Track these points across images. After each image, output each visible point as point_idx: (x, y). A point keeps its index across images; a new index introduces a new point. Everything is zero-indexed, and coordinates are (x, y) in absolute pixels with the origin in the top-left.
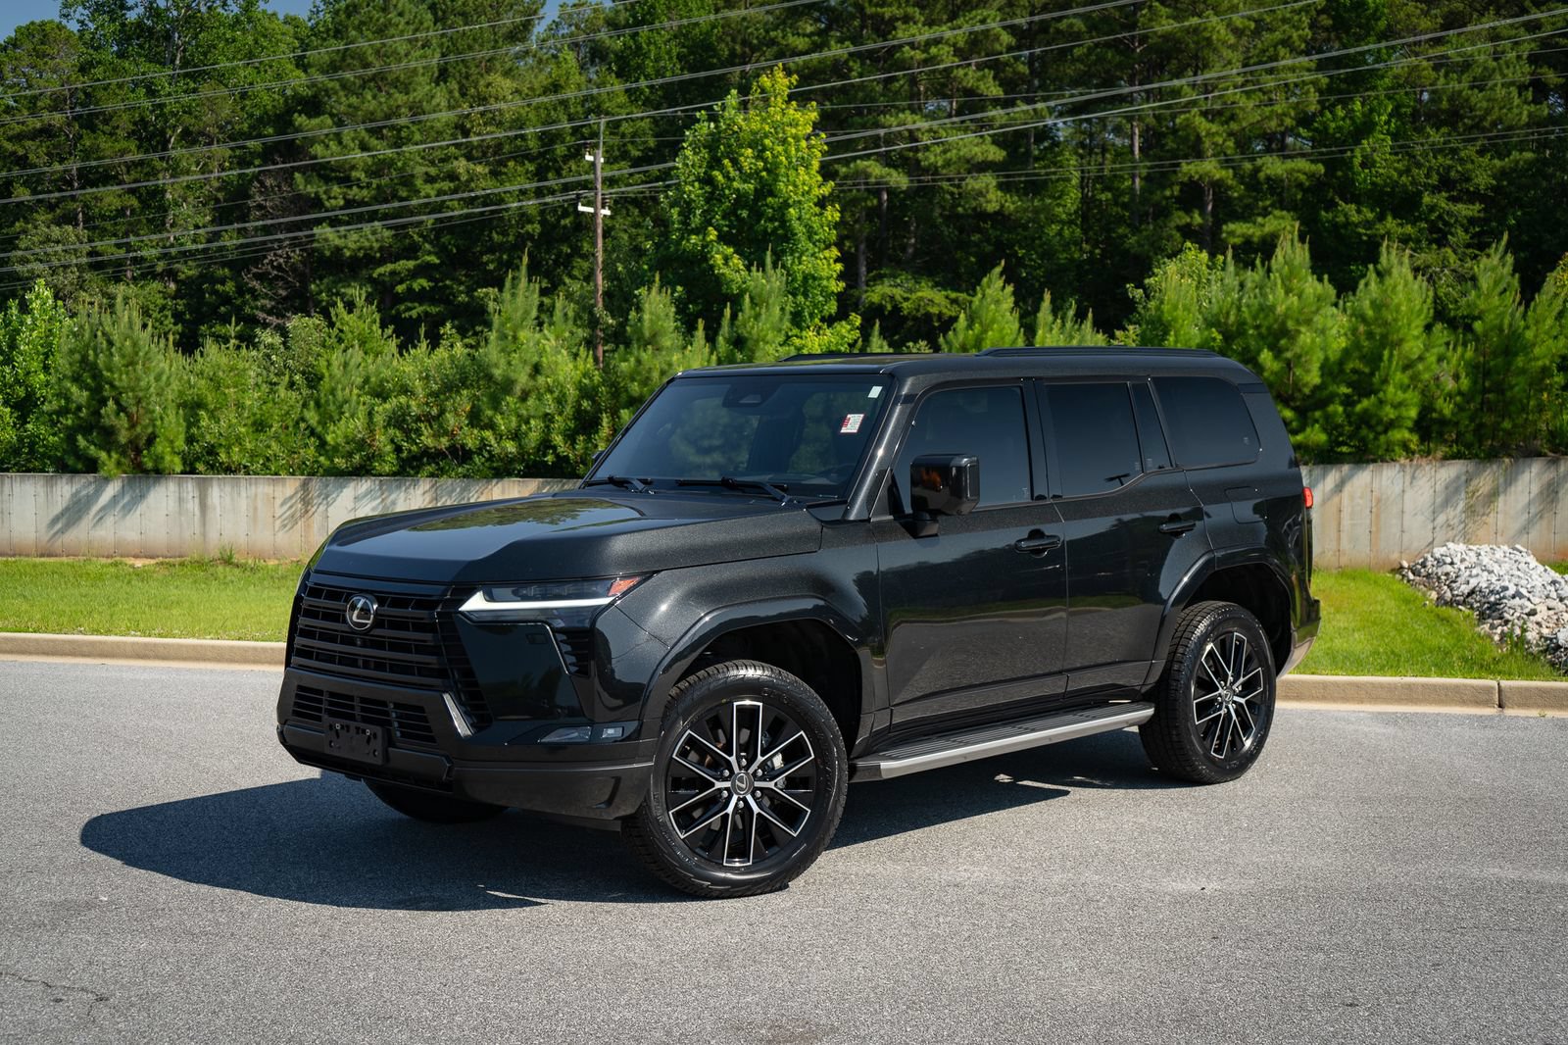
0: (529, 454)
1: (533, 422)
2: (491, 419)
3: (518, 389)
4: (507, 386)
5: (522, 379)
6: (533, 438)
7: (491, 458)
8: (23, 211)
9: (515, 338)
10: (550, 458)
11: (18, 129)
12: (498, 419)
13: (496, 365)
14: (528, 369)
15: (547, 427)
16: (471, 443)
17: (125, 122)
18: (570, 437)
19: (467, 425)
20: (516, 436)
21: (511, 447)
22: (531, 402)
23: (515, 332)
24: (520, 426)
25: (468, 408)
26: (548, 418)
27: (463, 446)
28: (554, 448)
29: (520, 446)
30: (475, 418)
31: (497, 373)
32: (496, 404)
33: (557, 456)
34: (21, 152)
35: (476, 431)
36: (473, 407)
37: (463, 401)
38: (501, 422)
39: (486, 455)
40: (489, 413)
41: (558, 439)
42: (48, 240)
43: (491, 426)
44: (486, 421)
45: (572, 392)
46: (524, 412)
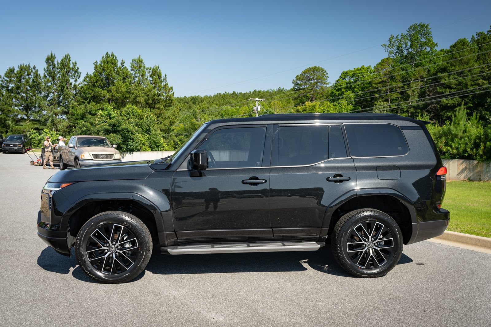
0: (460, 153)
1: (462, 145)
2: (451, 144)
3: (459, 137)
4: (456, 136)
5: (460, 134)
6: (461, 149)
7: (450, 154)
8: (377, 99)
9: (459, 124)
10: (466, 154)
11: (377, 81)
12: (453, 144)
13: (453, 131)
14: (462, 131)
15: (466, 146)
16: (444, 150)
17: (399, 78)
18: (472, 149)
19: (444, 146)
20: (457, 149)
21: (455, 151)
22: (463, 140)
23: (459, 122)
24: (459, 146)
25: (445, 141)
26: (466, 144)
27: (443, 151)
28: (468, 152)
29: (458, 151)
30: (446, 144)
31: (453, 132)
32: (452, 140)
33: (469, 154)
34: (377, 86)
35: (447, 147)
36: (446, 141)
37: (444, 139)
38: (453, 145)
39: (449, 153)
40: (451, 143)
41: (468, 149)
42: (380, 105)
43: (451, 146)
44: (450, 145)
45: (473, 137)
46: (460, 143)
